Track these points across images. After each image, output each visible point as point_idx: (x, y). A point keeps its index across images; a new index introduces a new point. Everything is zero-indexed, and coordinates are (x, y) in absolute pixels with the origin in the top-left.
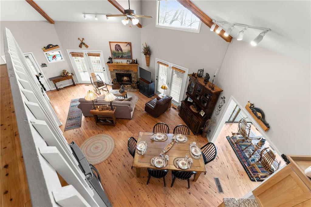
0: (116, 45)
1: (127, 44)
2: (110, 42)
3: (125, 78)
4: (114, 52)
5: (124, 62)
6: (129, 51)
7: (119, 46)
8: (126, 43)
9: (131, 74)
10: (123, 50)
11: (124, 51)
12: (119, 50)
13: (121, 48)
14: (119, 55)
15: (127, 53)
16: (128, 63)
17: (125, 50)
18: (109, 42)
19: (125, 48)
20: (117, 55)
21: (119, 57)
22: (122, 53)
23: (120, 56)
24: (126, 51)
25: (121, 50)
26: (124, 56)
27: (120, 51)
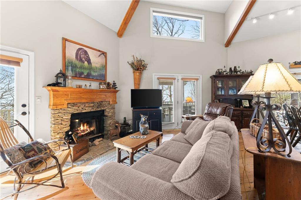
0: (80, 49)
1: (100, 53)
2: (65, 40)
3: (82, 128)
4: (71, 63)
5: (94, 85)
6: (102, 66)
7: (86, 53)
8: (99, 51)
9: (103, 111)
10: (92, 61)
11: (94, 65)
12: (83, 59)
13: (88, 57)
14: (83, 70)
15: (100, 69)
16: (101, 87)
17: (97, 64)
18: (63, 39)
19: (96, 60)
20: (78, 70)
21: (83, 76)
22: (91, 68)
23: (85, 74)
24: (98, 66)
25: (89, 61)
26: (93, 74)
27: (86, 63)
